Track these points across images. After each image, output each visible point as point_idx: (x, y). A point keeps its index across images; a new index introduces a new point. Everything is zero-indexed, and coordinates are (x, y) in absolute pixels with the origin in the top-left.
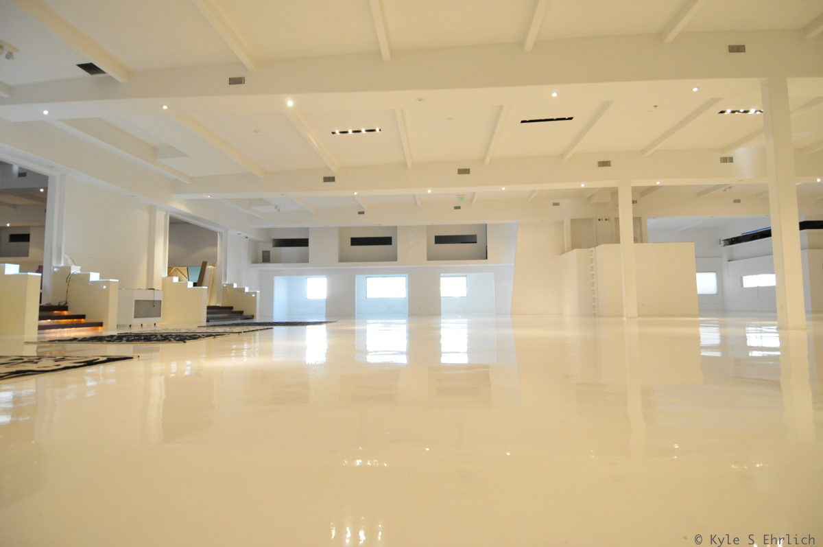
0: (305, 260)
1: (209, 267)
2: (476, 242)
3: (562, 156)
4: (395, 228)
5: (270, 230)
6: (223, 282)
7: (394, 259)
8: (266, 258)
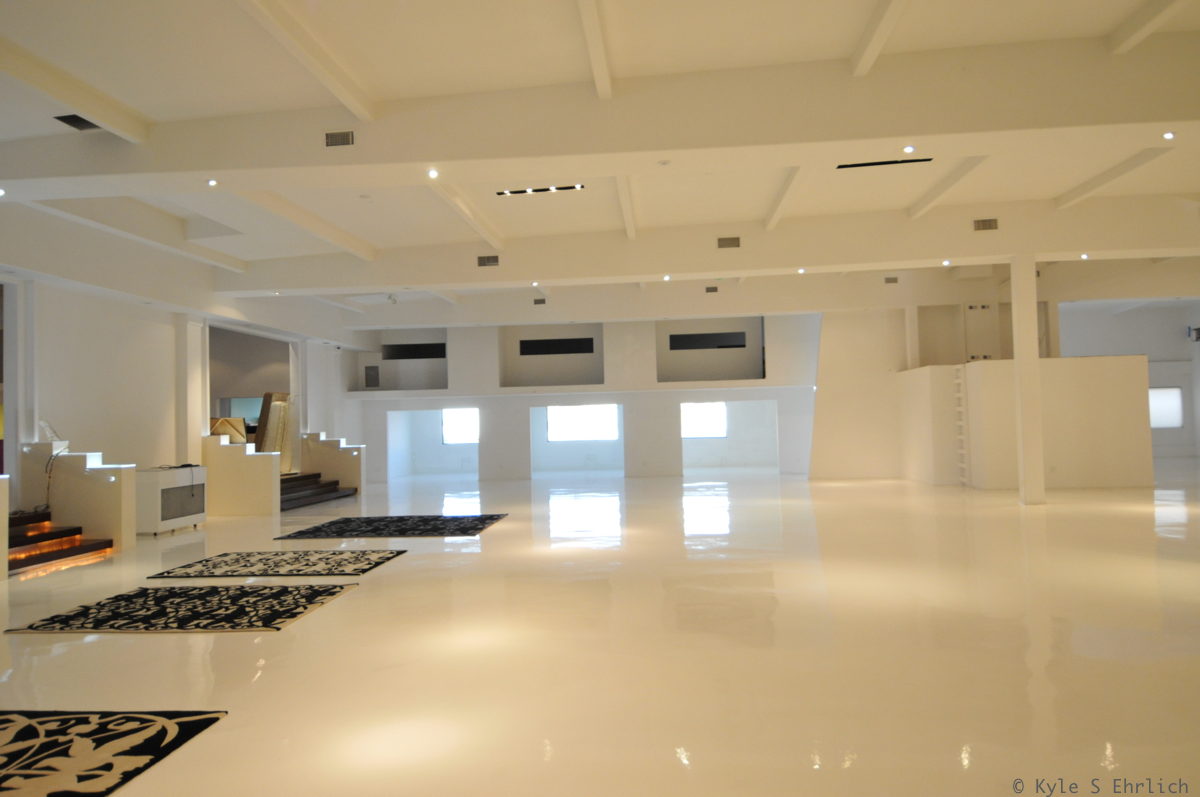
0: (440, 383)
1: (276, 404)
2: (744, 346)
3: (909, 211)
4: (599, 326)
5: (377, 333)
6: (302, 431)
7: (600, 380)
8: (372, 380)
